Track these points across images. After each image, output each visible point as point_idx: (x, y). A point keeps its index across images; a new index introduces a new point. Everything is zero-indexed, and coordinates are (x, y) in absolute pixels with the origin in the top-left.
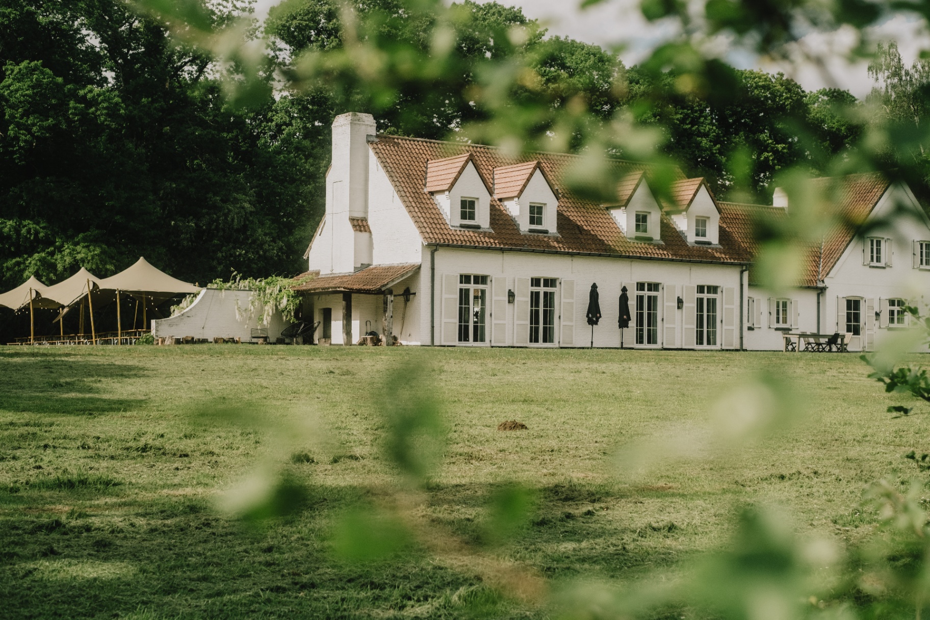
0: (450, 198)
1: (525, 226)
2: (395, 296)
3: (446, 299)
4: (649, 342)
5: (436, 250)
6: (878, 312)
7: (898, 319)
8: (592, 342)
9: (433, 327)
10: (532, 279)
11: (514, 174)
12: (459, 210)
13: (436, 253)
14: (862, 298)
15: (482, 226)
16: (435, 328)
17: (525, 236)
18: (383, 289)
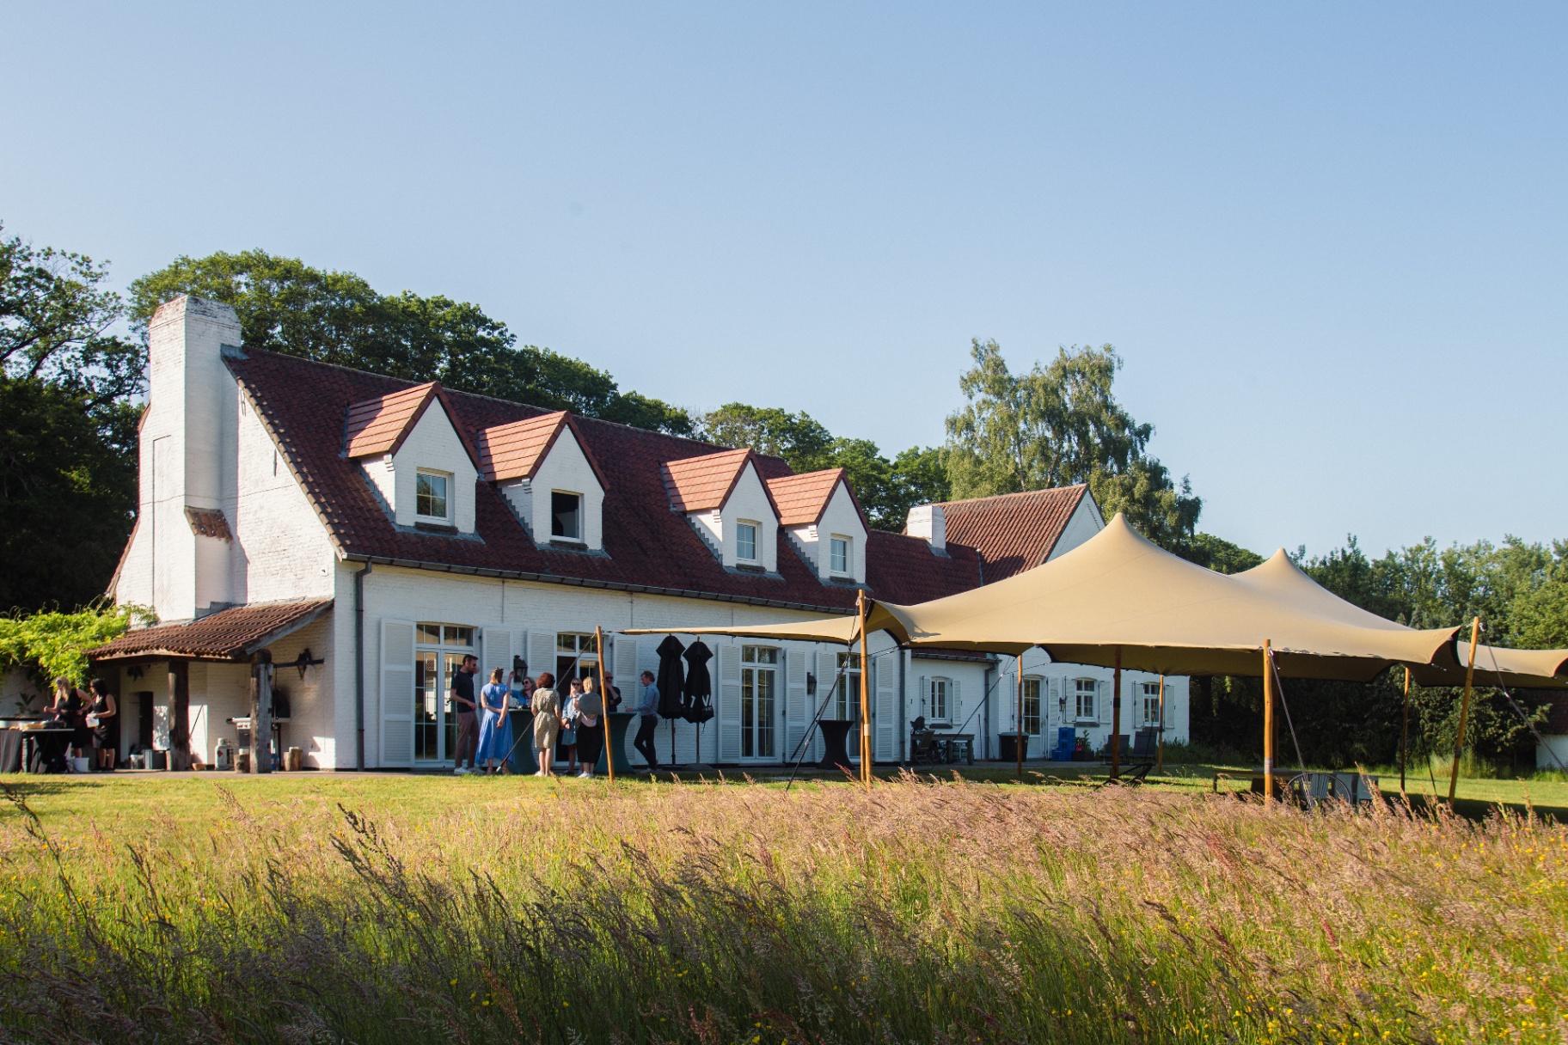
0: (396, 468)
1: (542, 532)
2: (276, 666)
3: (387, 672)
4: (762, 753)
5: (366, 571)
6: (1063, 698)
7: (1086, 709)
8: (673, 756)
9: (360, 731)
10: (559, 636)
11: (519, 436)
12: (414, 494)
13: (366, 578)
14: (1042, 677)
15: (461, 530)
16: (366, 734)
17: (543, 551)
18: (249, 651)
